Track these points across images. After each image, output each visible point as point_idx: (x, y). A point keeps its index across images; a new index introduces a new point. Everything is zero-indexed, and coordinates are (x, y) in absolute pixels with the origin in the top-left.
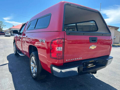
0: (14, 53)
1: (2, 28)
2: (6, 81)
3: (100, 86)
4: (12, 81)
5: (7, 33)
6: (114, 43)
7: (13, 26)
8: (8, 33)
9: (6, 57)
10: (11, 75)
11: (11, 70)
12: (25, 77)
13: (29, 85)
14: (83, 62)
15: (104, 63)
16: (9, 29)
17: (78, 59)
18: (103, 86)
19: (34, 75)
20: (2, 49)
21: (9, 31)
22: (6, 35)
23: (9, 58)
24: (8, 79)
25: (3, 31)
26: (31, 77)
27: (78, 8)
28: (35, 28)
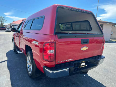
0: (13, 49)
1: (3, 23)
2: (4, 79)
3: (91, 84)
4: (10, 78)
5: (7, 28)
6: (111, 39)
7: (14, 21)
8: (9, 28)
9: (6, 54)
10: (9, 72)
11: (9, 67)
12: (22, 74)
13: (25, 83)
14: (75, 63)
15: (95, 63)
16: (10, 24)
17: (70, 60)
18: (94, 84)
19: (30, 73)
20: (2, 45)
21: (10, 26)
22: (7, 30)
23: (8, 54)
24: (6, 76)
25: (4, 26)
26: (28, 75)
27: (71, 10)
28: (30, 28)
